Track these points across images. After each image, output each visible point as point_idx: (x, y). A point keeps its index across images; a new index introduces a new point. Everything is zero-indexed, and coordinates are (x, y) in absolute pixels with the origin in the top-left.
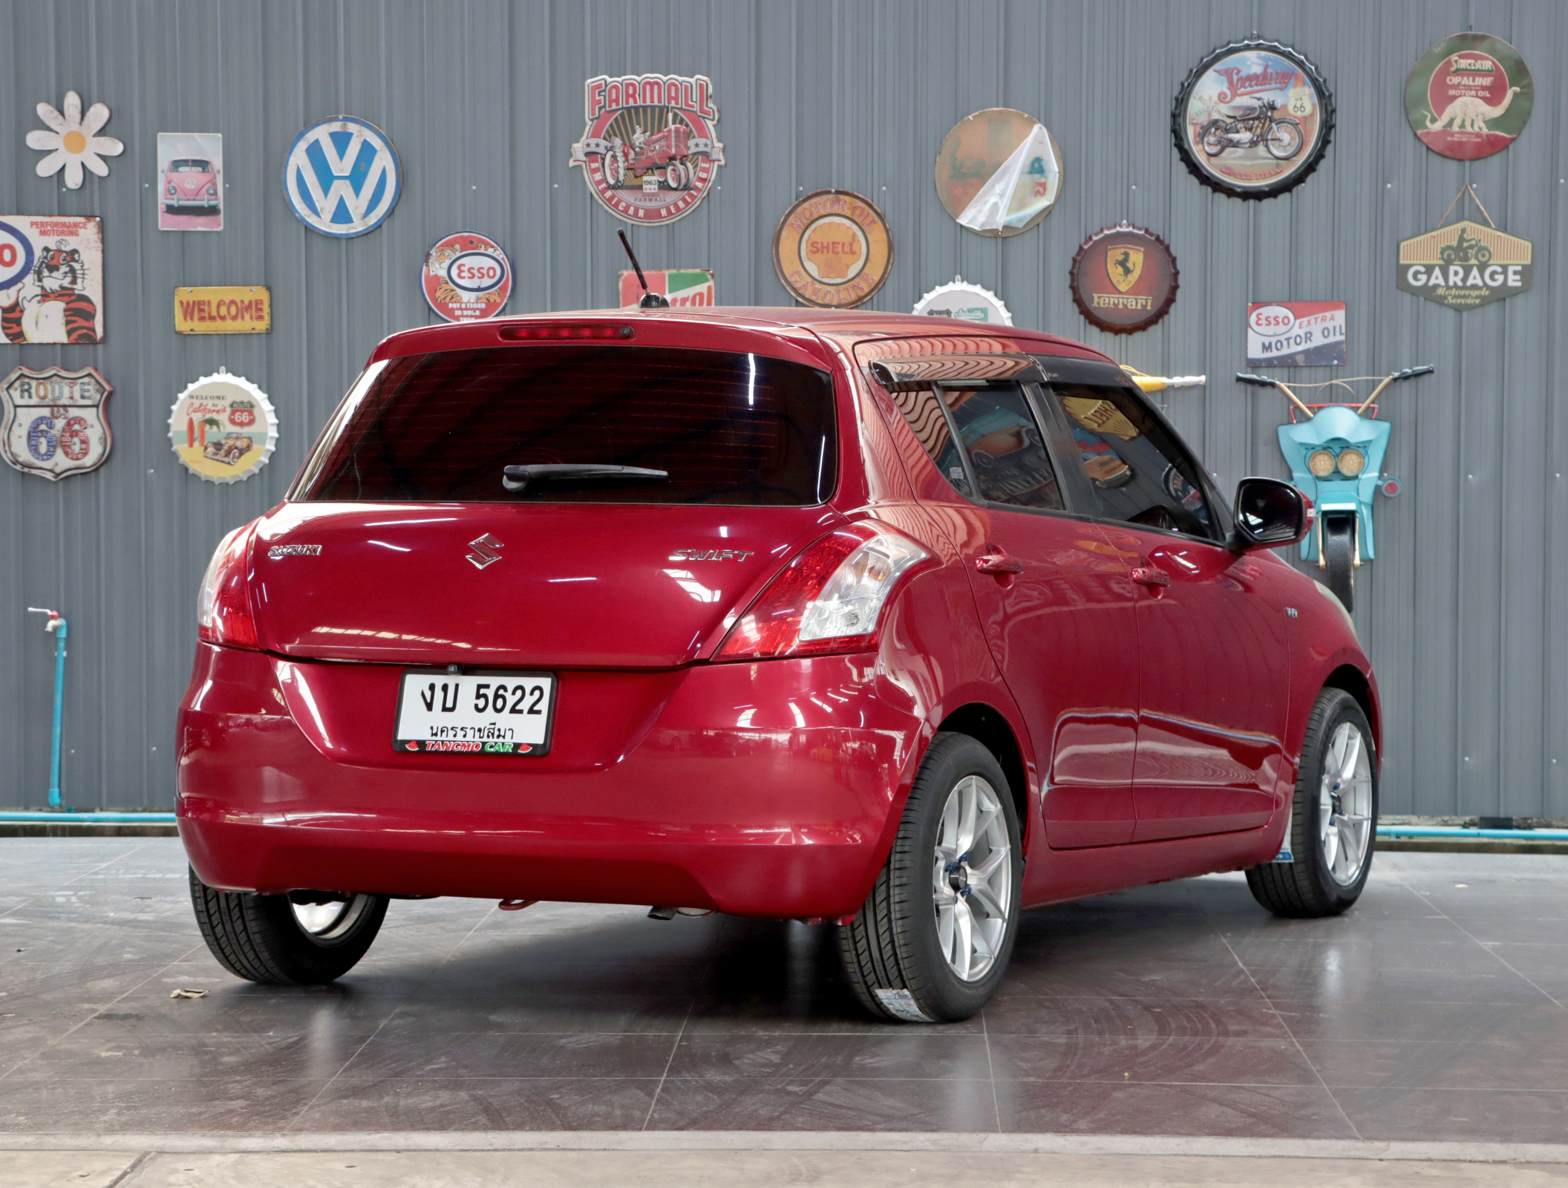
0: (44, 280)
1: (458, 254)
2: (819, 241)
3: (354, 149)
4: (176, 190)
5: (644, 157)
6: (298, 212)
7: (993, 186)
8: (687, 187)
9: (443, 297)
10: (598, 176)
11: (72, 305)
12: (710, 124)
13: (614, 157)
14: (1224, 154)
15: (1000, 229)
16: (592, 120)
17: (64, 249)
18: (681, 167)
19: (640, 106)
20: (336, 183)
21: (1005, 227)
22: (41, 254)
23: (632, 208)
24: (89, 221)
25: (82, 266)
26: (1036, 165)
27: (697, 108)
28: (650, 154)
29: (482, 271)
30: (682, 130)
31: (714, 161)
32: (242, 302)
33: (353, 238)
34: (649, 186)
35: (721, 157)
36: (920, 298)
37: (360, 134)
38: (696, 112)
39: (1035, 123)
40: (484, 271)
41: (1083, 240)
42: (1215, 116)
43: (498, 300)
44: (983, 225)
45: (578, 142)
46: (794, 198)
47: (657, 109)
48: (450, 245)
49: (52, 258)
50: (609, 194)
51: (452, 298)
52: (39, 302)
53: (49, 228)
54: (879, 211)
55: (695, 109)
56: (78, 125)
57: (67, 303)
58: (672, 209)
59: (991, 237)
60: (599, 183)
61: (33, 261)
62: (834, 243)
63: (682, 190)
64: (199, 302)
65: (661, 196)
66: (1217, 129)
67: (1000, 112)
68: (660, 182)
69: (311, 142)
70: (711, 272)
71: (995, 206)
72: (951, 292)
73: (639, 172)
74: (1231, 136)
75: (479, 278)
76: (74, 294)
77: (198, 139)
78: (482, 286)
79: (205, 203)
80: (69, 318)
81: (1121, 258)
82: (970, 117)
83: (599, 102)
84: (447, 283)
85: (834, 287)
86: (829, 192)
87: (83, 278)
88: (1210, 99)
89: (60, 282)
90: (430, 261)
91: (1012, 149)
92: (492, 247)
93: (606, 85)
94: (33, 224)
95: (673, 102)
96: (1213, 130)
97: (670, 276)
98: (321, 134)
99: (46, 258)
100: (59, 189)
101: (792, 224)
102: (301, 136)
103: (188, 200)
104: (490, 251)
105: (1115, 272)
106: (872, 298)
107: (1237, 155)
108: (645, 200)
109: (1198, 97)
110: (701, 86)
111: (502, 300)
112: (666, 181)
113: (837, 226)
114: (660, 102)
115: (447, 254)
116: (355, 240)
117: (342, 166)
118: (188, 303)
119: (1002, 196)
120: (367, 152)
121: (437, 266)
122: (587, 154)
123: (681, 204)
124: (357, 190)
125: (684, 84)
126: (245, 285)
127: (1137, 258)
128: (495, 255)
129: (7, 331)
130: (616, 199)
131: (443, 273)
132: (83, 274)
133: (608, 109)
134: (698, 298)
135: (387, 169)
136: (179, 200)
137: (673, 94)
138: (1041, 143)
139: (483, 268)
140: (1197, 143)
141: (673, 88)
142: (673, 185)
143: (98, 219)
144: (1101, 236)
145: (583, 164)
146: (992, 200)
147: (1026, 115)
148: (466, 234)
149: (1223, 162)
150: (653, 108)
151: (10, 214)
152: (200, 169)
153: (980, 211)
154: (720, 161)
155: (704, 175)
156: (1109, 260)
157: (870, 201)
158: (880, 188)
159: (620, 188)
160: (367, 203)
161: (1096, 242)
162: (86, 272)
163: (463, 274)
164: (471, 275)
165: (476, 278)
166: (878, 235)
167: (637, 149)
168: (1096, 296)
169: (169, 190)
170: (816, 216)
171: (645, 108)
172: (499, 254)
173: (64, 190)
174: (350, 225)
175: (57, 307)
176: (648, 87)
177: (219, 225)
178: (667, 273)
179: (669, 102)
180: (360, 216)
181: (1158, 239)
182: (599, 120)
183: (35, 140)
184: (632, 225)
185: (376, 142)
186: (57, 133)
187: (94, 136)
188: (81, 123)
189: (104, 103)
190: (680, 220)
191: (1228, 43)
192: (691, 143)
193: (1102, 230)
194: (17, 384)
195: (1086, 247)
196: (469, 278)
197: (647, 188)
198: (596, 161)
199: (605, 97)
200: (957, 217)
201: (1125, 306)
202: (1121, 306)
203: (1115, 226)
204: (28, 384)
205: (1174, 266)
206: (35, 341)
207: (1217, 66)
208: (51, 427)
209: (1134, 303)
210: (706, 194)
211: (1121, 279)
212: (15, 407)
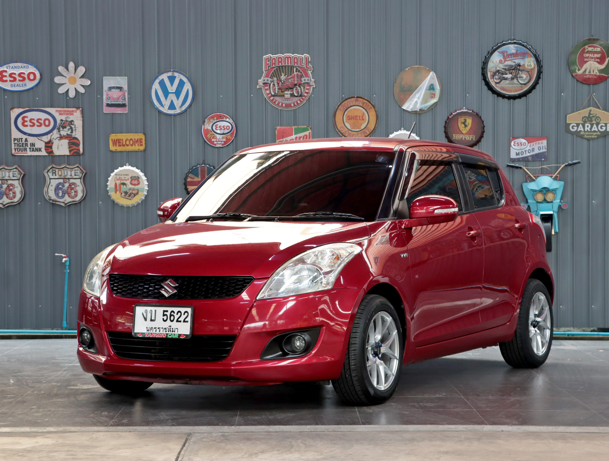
0: (61, 132)
1: (216, 121)
2: (350, 115)
3: (176, 82)
4: (110, 98)
5: (285, 85)
6: (156, 106)
7: (415, 95)
8: (301, 96)
9: (210, 137)
10: (268, 92)
11: (71, 141)
12: (310, 72)
13: (274, 84)
14: (501, 83)
15: (418, 111)
16: (266, 71)
17: (68, 120)
18: (299, 88)
19: (284, 66)
20: (170, 95)
21: (420, 110)
22: (59, 122)
23: (281, 104)
24: (78, 110)
25: (75, 127)
26: (431, 87)
27: (305, 66)
28: (287, 83)
30: (299, 74)
31: (311, 86)
32: (135, 139)
33: (176, 115)
34: (287, 95)
35: (314, 85)
36: (388, 136)
37: (179, 77)
38: (304, 68)
39: (431, 71)
40: (225, 127)
41: (449, 115)
42: (498, 69)
43: (231, 138)
44: (411, 109)
45: (260, 79)
46: (341, 99)
47: (290, 67)
48: (213, 117)
49: (64, 123)
50: (272, 98)
51: (213, 137)
52: (59, 140)
53: (63, 112)
54: (373, 104)
55: (304, 67)
56: (74, 74)
57: (69, 140)
58: (296, 104)
59: (414, 114)
60: (268, 94)
61: (56, 125)
62: (356, 116)
63: (299, 96)
64: (119, 139)
65: (292, 99)
66: (499, 73)
67: (418, 67)
68: (291, 94)
69: (160, 80)
70: (310, 127)
71: (416, 102)
72: (400, 134)
73: (283, 90)
74: (504, 76)
75: (223, 130)
76: (72, 137)
77: (119, 79)
78: (225, 133)
79: (121, 103)
80: (70, 146)
81: (463, 121)
82: (407, 69)
83: (268, 64)
84: (211, 132)
85: (356, 132)
86: (354, 97)
87: (75, 131)
88: (496, 62)
89: (66, 132)
90: (205, 124)
91: (422, 81)
92: (228, 118)
93: (271, 58)
94: (56, 111)
95: (296, 64)
96: (497, 74)
97: (295, 129)
98: (164, 77)
99: (61, 123)
100: (66, 98)
101: (341, 108)
102: (156, 78)
103: (115, 101)
104: (227, 120)
105: (461, 126)
107: (506, 83)
108: (285, 100)
109: (492, 62)
110: (306, 58)
111: (232, 138)
112: (293, 93)
113: (357, 110)
114: (291, 64)
115: (211, 121)
116: (177, 116)
117: (172, 89)
118: (114, 140)
119: (419, 98)
120: (181, 84)
121: (208, 125)
122: (264, 84)
123: (299, 102)
124: (178, 98)
125: (300, 57)
126: (136, 133)
127: (469, 121)
128: (229, 121)
129: (47, 151)
130: (275, 100)
132: (75, 129)
133: (271, 67)
134: (305, 137)
135: (189, 89)
136: (111, 101)
137: (296, 61)
138: (433, 79)
139: (225, 126)
140: (491, 78)
141: (296, 59)
142: (296, 95)
143: (81, 109)
144: (456, 113)
145: (262, 87)
146: (415, 100)
147: (428, 69)
148: (219, 113)
149: (501, 86)
150: (288, 66)
151: (48, 107)
152: (119, 90)
153: (411, 104)
154: (313, 86)
155: (307, 91)
156: (459, 122)
157: (369, 100)
158: (373, 95)
159: (276, 96)
160: (182, 102)
161: (454, 115)
162: (76, 129)
163: (217, 128)
164: (220, 129)
165: (222, 130)
166: (372, 113)
167: (282, 82)
168: (454, 135)
169: (107, 98)
170: (349, 106)
171: (285, 66)
172: (231, 121)
173: (68, 98)
174: (175, 110)
175: (65, 142)
176: (286, 59)
177: (126, 111)
178: (294, 127)
179: (294, 64)
180: (179, 107)
181: (477, 114)
182: (268, 71)
183: (57, 80)
184: (281, 110)
185: (185, 80)
186: (66, 77)
187: (80, 78)
188: (75, 74)
189: (83, 66)
190: (298, 108)
191: (503, 42)
192: (303, 79)
193: (456, 111)
194: (51, 170)
195: (450, 117)
196: (220, 130)
197: (286, 96)
198: (267, 86)
199: (270, 62)
200: (402, 106)
201: (465, 139)
202: (463, 139)
203: (461, 109)
204: (55, 170)
205: (483, 124)
206: (58, 154)
207: (499, 50)
208: (63, 186)
209: (468, 138)
210: (308, 98)
211: (464, 129)
212: (50, 179)
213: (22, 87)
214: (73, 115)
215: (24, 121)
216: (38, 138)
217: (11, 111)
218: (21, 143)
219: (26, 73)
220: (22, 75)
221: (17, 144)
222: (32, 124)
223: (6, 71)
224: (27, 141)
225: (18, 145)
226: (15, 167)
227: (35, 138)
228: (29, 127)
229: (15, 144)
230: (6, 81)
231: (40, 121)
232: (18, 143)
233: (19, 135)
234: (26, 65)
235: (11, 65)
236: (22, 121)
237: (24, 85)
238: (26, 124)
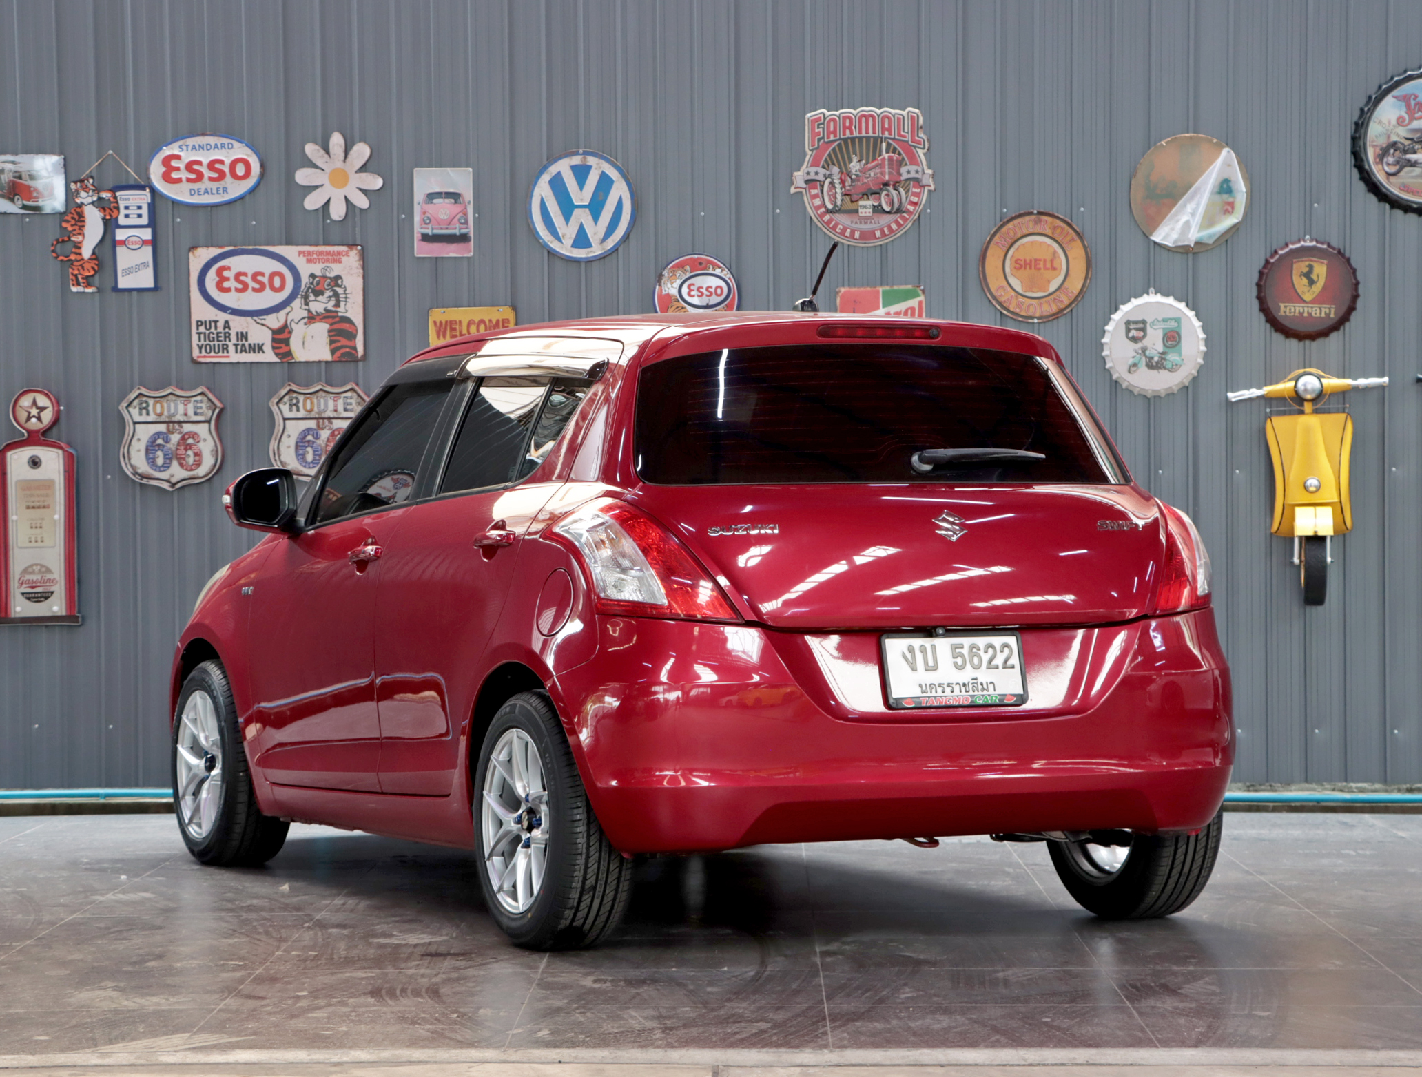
0: (311, 304)
1: (688, 275)
2: (1022, 258)
3: (593, 180)
4: (430, 220)
5: (859, 184)
6: (541, 238)
7: (1185, 205)
8: (899, 211)
10: (817, 202)
11: (336, 327)
12: (921, 153)
13: (832, 184)
14: (1402, 174)
15: (1192, 245)
16: (812, 150)
17: (328, 275)
18: (894, 193)
19: (856, 137)
20: (576, 212)
21: (1197, 243)
22: (307, 280)
23: (849, 231)
24: (352, 249)
25: (345, 291)
26: (1225, 186)
27: (908, 138)
28: (865, 180)
29: (710, 289)
30: (895, 158)
31: (924, 186)
32: (490, 321)
33: (591, 261)
34: (864, 210)
35: (932, 183)
36: (1116, 309)
37: (598, 166)
38: (907, 142)
39: (1223, 147)
40: (713, 290)
41: (1268, 255)
42: (1394, 138)
44: (1175, 241)
45: (799, 170)
46: (998, 219)
47: (872, 140)
48: (681, 266)
49: (318, 284)
50: (827, 217)
52: (306, 324)
53: (315, 256)
54: (1078, 230)
55: (906, 139)
56: (342, 163)
57: (331, 325)
58: (886, 230)
59: (1182, 253)
60: (818, 208)
61: (300, 287)
62: (1036, 260)
63: (896, 213)
64: (451, 321)
65: (876, 219)
66: (1395, 150)
67: (1191, 138)
68: (874, 206)
69: (554, 174)
70: (922, 287)
71: (1187, 224)
72: (1147, 303)
73: (855, 197)
74: (1409, 156)
75: (707, 296)
76: (337, 316)
77: (452, 174)
78: (711, 303)
79: (457, 232)
80: (333, 338)
81: (1305, 270)
82: (1163, 143)
83: (818, 134)
84: (678, 301)
85: (1037, 301)
86: (1031, 213)
87: (346, 301)
88: (1389, 122)
89: (324, 306)
90: (663, 281)
91: (1201, 171)
92: (720, 267)
93: (825, 118)
94: (300, 253)
95: (887, 133)
96: (1392, 151)
97: (883, 292)
98: (563, 167)
99: (312, 283)
100: (324, 220)
101: (997, 243)
102: (544, 168)
103: (441, 229)
104: (718, 271)
105: (1300, 283)
106: (1071, 310)
107: (1414, 174)
108: (861, 223)
109: (1377, 121)
110: (912, 118)
112: (880, 205)
113: (1038, 244)
114: (874, 133)
115: (678, 275)
116: (593, 263)
117: (582, 196)
118: (441, 322)
119: (1193, 214)
120: (605, 183)
121: (669, 286)
122: (807, 182)
123: (894, 226)
124: (596, 218)
125: (896, 116)
126: (493, 305)
127: (1321, 270)
128: (722, 275)
129: (277, 351)
130: (834, 222)
131: (674, 292)
132: (346, 298)
133: (826, 140)
134: (910, 311)
135: (623, 197)
136: (433, 229)
137: (887, 126)
138: (1229, 165)
139: (711, 287)
140: (1377, 163)
141: (887, 120)
142: (887, 208)
143: (359, 247)
144: (1287, 250)
145: (804, 191)
146: (1184, 218)
147: (1215, 141)
148: (696, 256)
149: (1401, 181)
150: (868, 138)
151: (281, 244)
152: (453, 201)
153: (1172, 229)
154: (930, 186)
155: (915, 199)
156: (1294, 272)
157: (1069, 221)
158: (1079, 208)
159: (837, 212)
160: (605, 229)
161: (1281, 256)
162: (348, 296)
163: (692, 293)
164: (700, 294)
165: (704, 296)
166: (1077, 252)
167: (853, 177)
168: (1282, 305)
169: (424, 220)
170: (1019, 235)
171: (860, 139)
172: (726, 274)
173: (329, 221)
174: (589, 249)
175: (322, 328)
176: (863, 120)
177: (470, 251)
178: (881, 289)
179: (883, 133)
180: (599, 241)
181: (1339, 252)
182: (818, 150)
183: (303, 177)
184: (849, 246)
185: (613, 174)
186: (323, 170)
187: (356, 172)
188: (344, 161)
189: (365, 142)
190: (892, 241)
191: (1405, 71)
192: (903, 170)
193: (1287, 245)
194: (286, 399)
195: (1272, 261)
196: (698, 296)
197: (862, 212)
198: (815, 188)
199: (823, 129)
200: (1151, 234)
201: (1310, 314)
202: (1306, 315)
203: (1299, 241)
204: (297, 398)
205: (1355, 278)
206: (303, 359)
207: (1396, 92)
208: (317, 437)
209: (1318, 311)
210: (916, 216)
211: (1306, 289)
212: (285, 419)
213: (216, 196)
214: (341, 262)
215: (222, 279)
216: (255, 320)
217: (191, 254)
218: (215, 332)
219: (228, 162)
220: (217, 166)
221: (205, 333)
222: (240, 286)
223: (178, 157)
224: (229, 328)
225: (207, 337)
226: (199, 391)
227: (249, 319)
228: (233, 293)
229: (199, 334)
230: (179, 181)
231: (260, 278)
232: (207, 332)
233: (209, 313)
234: (226, 141)
235: (191, 141)
236: (217, 279)
237: (221, 191)
238: (226, 284)
